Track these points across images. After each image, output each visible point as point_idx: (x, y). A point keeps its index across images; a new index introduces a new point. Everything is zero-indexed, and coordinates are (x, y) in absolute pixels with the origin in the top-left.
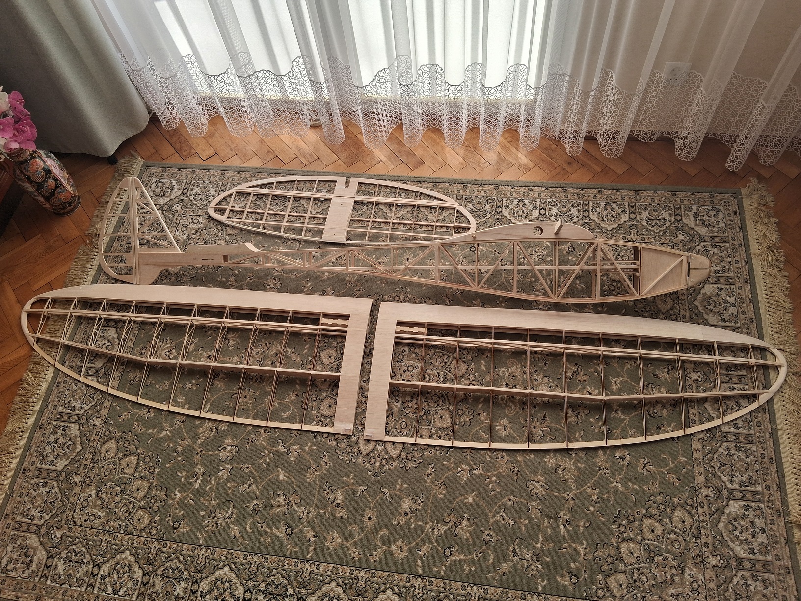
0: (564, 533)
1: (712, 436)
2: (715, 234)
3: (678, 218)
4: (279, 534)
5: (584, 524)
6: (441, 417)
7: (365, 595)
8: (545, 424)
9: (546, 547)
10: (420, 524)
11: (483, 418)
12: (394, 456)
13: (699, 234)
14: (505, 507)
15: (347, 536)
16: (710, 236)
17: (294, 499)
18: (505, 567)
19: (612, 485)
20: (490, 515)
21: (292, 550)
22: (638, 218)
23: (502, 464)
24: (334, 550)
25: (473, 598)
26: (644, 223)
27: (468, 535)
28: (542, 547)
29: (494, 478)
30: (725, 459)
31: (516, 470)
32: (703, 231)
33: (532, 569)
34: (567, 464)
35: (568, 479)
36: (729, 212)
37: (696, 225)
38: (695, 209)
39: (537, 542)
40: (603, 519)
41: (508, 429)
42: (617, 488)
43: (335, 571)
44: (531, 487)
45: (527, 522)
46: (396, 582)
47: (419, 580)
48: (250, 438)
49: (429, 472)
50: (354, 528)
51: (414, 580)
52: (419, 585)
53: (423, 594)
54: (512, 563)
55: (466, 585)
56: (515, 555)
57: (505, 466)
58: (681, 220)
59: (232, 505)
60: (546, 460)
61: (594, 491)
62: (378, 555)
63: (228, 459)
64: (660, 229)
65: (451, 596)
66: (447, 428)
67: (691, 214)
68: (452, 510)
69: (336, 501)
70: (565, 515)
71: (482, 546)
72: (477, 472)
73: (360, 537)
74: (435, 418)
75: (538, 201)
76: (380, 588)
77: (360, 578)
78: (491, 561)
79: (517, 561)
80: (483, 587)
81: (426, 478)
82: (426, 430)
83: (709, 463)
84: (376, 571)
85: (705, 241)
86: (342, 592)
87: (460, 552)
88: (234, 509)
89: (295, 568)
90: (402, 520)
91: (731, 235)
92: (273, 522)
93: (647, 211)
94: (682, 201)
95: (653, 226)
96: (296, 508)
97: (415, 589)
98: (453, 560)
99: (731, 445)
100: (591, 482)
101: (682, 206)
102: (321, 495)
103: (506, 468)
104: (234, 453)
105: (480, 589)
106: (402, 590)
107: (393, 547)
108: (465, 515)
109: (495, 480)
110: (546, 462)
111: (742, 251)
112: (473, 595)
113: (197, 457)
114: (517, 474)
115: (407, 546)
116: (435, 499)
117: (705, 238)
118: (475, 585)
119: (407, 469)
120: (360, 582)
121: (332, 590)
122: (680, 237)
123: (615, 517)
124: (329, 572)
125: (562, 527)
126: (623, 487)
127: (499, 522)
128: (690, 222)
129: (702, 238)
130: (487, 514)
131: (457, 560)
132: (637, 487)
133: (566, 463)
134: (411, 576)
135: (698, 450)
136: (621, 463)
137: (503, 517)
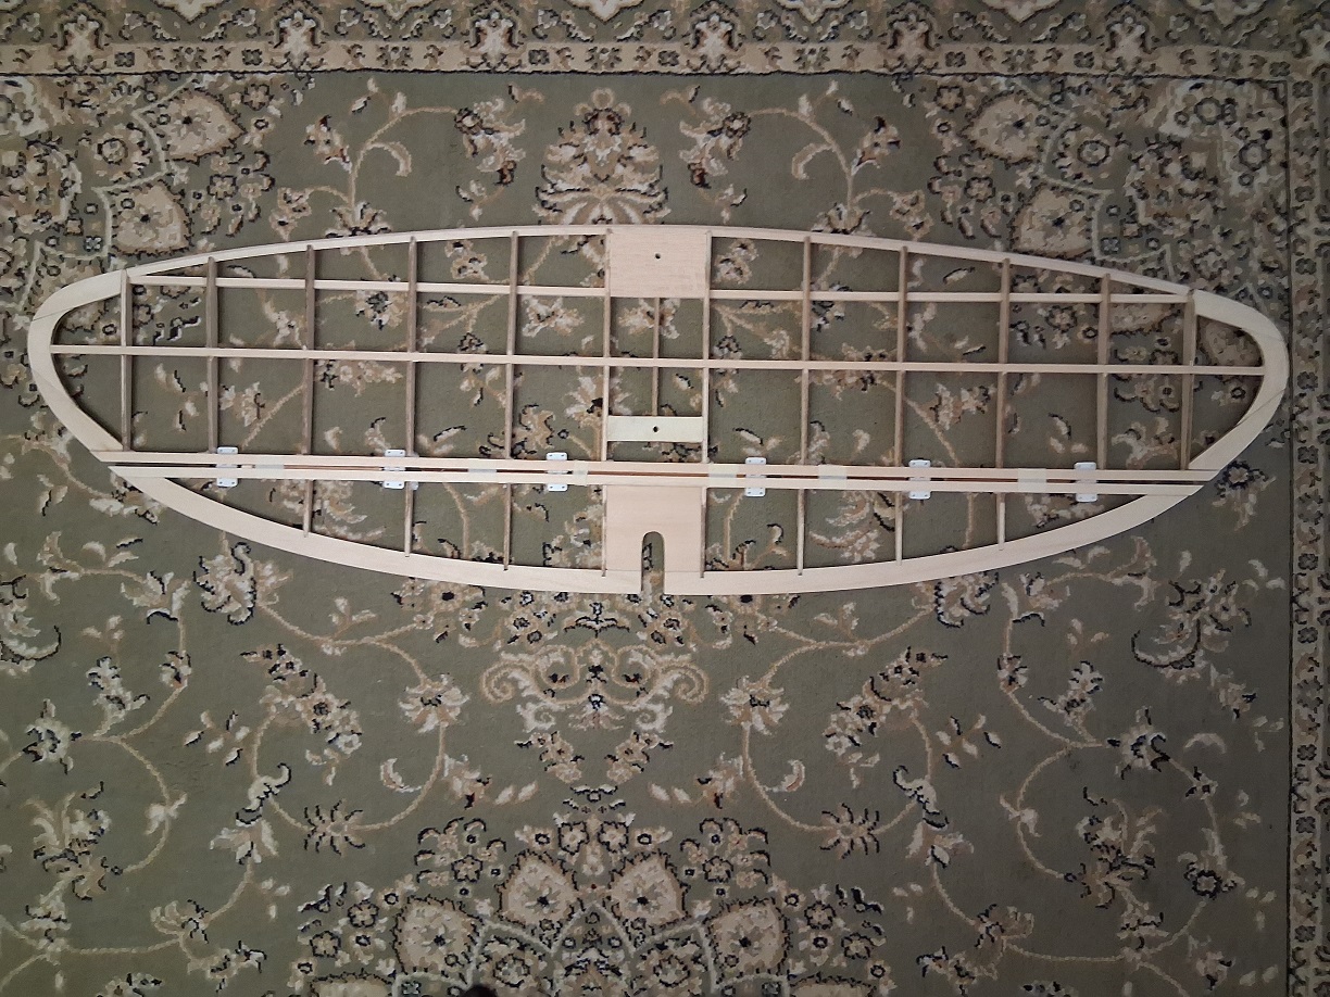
17: (88, 874)
59: (45, 652)
63: (206, 596)
88: (32, 664)
96: (59, 886)
104: (225, 610)
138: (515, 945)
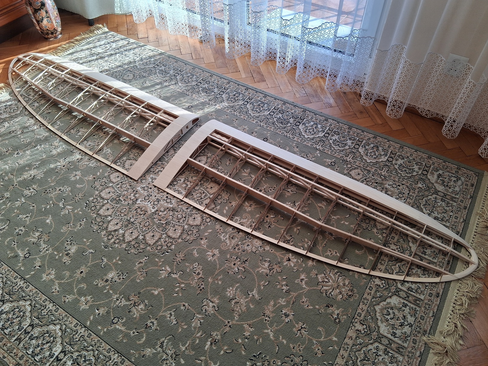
0: (208, 348)
1: (369, 332)
2: (449, 193)
3: (425, 173)
4: (21, 254)
5: (227, 349)
6: (175, 230)
7: (42, 320)
8: (243, 265)
9: (187, 352)
10: (111, 292)
11: (203, 242)
12: (126, 241)
13: (435, 189)
14: (177, 309)
15: (59, 277)
16: (444, 193)
17: (45, 237)
18: (148, 351)
19: (267, 331)
20: (163, 309)
21: (20, 267)
22: (394, 162)
23: (196, 278)
24: (44, 281)
25: (111, 361)
26: (396, 167)
27: (138, 315)
28: (184, 351)
29: (183, 285)
30: (370, 356)
31: (202, 287)
32: (440, 188)
33: (166, 363)
34: (242, 300)
35: (236, 311)
36: (467, 183)
37: (436, 182)
38: (441, 172)
39: (183, 345)
40: (243, 353)
41: (215, 257)
42: (269, 335)
43: (35, 295)
44: (205, 303)
45: (185, 327)
46: (67, 323)
47: (84, 329)
48: (48, 190)
49: (141, 261)
50: (67, 274)
51: (80, 327)
52: (81, 333)
53: (79, 340)
54: (155, 351)
55: (112, 349)
56: (162, 346)
57: (196, 281)
58: (427, 175)
59: (8, 223)
60: (228, 290)
61: (250, 328)
62: (70, 298)
63: (27, 196)
64: (407, 175)
65: (97, 352)
66: (174, 238)
67: (436, 174)
68: (139, 293)
69: (69, 252)
70: (216, 335)
71: (142, 328)
72: (174, 276)
73: (66, 281)
74: (170, 229)
75: (328, 128)
76: (54, 321)
77: (47, 307)
78: (141, 342)
79: (160, 351)
80: (123, 357)
81: (137, 264)
82: (159, 234)
83: (355, 352)
84: (60, 309)
85: (437, 195)
86: (29, 310)
87: (124, 325)
88: (7, 227)
89: (14, 280)
90: (101, 284)
91: (461, 198)
92: (23, 245)
93: (403, 161)
94: (433, 164)
95: (402, 171)
96: (42, 243)
97: (76, 334)
98: (115, 328)
99: (381, 347)
100: (252, 321)
101: (432, 167)
102: (62, 243)
103: (196, 283)
104: (32, 194)
105: (120, 358)
106: (68, 330)
107: (83, 299)
108: (146, 301)
109: (183, 287)
110: (227, 291)
111: (465, 212)
112: (112, 359)
113: (11, 187)
114: (201, 290)
115: (92, 302)
116: (133, 280)
117: (439, 193)
118: (118, 353)
119: (129, 252)
120: (45, 310)
121: (25, 306)
122: (420, 185)
123: (254, 356)
124: (31, 294)
125: (209, 343)
126: (274, 336)
127: (166, 317)
128: (433, 178)
129: (436, 192)
130: (161, 307)
131: (118, 329)
132: (285, 342)
133: (241, 298)
134: (80, 324)
135: (351, 338)
136: (284, 318)
137: (171, 315)
138: (120, 184)
